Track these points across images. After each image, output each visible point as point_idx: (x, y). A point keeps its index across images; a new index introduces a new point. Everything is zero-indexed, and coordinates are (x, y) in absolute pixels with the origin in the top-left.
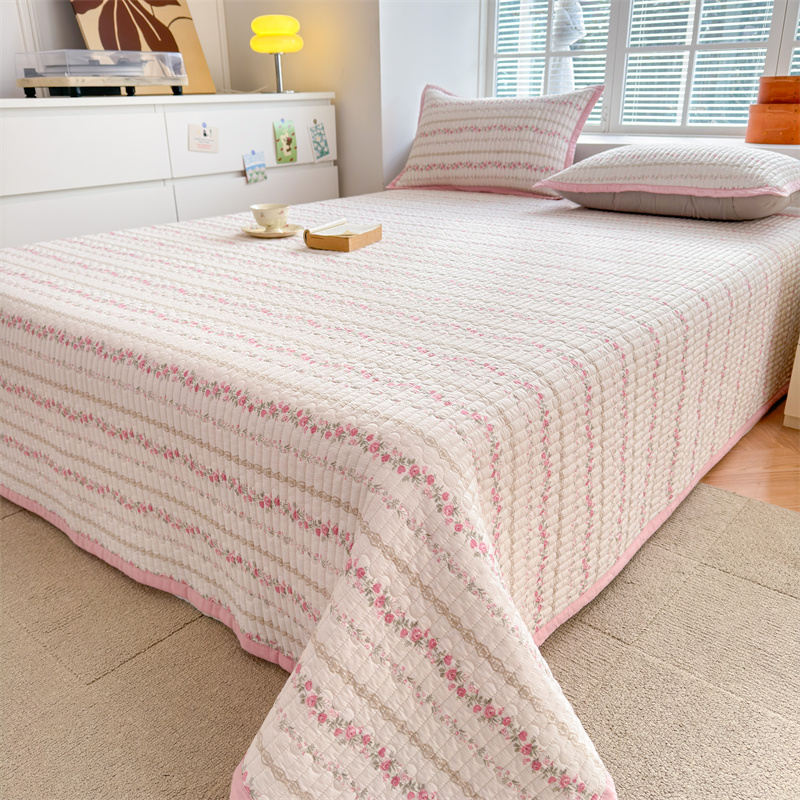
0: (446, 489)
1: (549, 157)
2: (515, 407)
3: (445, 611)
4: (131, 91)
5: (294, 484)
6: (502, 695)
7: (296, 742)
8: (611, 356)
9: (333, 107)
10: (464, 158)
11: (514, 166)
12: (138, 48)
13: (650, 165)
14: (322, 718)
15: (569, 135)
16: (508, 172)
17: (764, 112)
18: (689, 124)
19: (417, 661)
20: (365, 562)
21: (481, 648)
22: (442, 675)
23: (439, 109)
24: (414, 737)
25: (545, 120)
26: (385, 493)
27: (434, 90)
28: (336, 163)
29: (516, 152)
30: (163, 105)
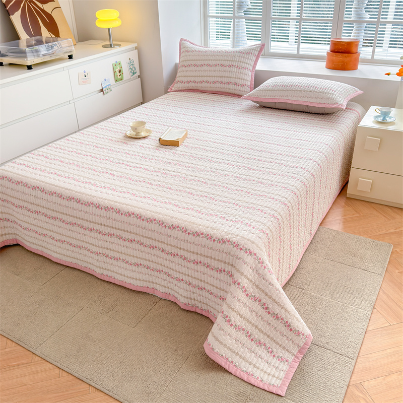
0: (260, 257)
1: (244, 79)
2: (272, 225)
3: (263, 291)
5: (207, 257)
6: (281, 312)
7: (225, 333)
9: (137, 50)
10: (205, 79)
11: (229, 83)
13: (290, 90)
14: (231, 325)
15: (251, 68)
17: (333, 56)
19: (256, 306)
20: (240, 281)
21: (274, 300)
22: (263, 309)
24: (256, 327)
25: (241, 62)
26: (243, 260)
27: (185, 42)
28: (139, 76)
29: (229, 77)
30: (67, 67)
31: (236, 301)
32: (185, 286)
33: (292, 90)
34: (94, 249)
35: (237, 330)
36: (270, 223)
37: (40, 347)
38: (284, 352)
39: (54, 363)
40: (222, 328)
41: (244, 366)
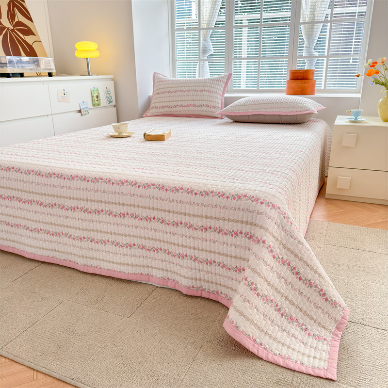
0: (284, 211)
1: (215, 102)
4: (22, 75)
5: (219, 219)
6: (314, 277)
7: (251, 305)
9: (113, 82)
10: (179, 103)
11: (201, 106)
13: (262, 104)
14: (258, 295)
15: (221, 93)
16: (199, 108)
17: (293, 83)
18: (260, 88)
19: (284, 271)
20: (265, 238)
21: (305, 262)
22: (293, 274)
23: (164, 83)
24: (286, 298)
25: (211, 87)
26: (266, 214)
27: (158, 75)
28: (115, 106)
29: (201, 100)
30: (47, 81)
31: (262, 263)
32: (190, 263)
33: (264, 103)
34: (77, 233)
35: (265, 301)
37: (7, 346)
38: (319, 329)
39: (27, 363)
40: (248, 298)
41: (276, 348)
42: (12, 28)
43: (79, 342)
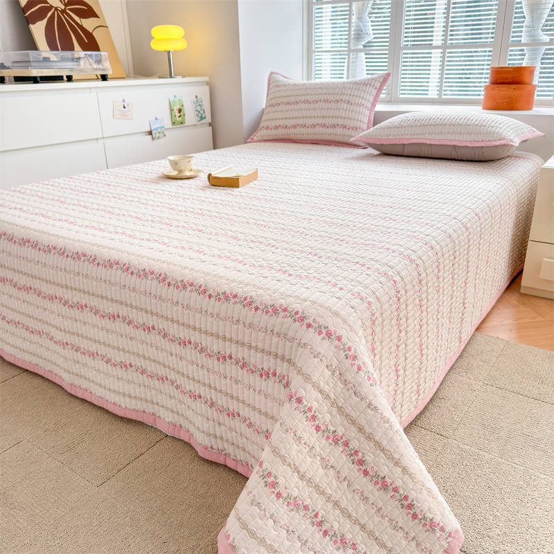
0: (349, 344)
1: (357, 120)
2: (381, 289)
3: (353, 422)
4: (70, 79)
5: (243, 344)
6: (393, 474)
7: (263, 512)
8: (430, 253)
9: (208, 87)
10: (300, 122)
11: (335, 126)
12: (72, 49)
13: (427, 125)
14: (279, 495)
15: (369, 105)
16: (330, 130)
17: (494, 89)
18: (444, 97)
19: (337, 455)
20: (301, 393)
21: (378, 445)
22: (353, 463)
23: (281, 88)
24: (336, 504)
25: (353, 95)
26: (312, 348)
27: (276, 75)
28: (210, 124)
29: (335, 117)
30: (96, 88)
31: (291, 439)
32: (204, 409)
35: (291, 507)
36: (377, 285)
40: (258, 499)
42: (63, 7)
43: (6, 520)
